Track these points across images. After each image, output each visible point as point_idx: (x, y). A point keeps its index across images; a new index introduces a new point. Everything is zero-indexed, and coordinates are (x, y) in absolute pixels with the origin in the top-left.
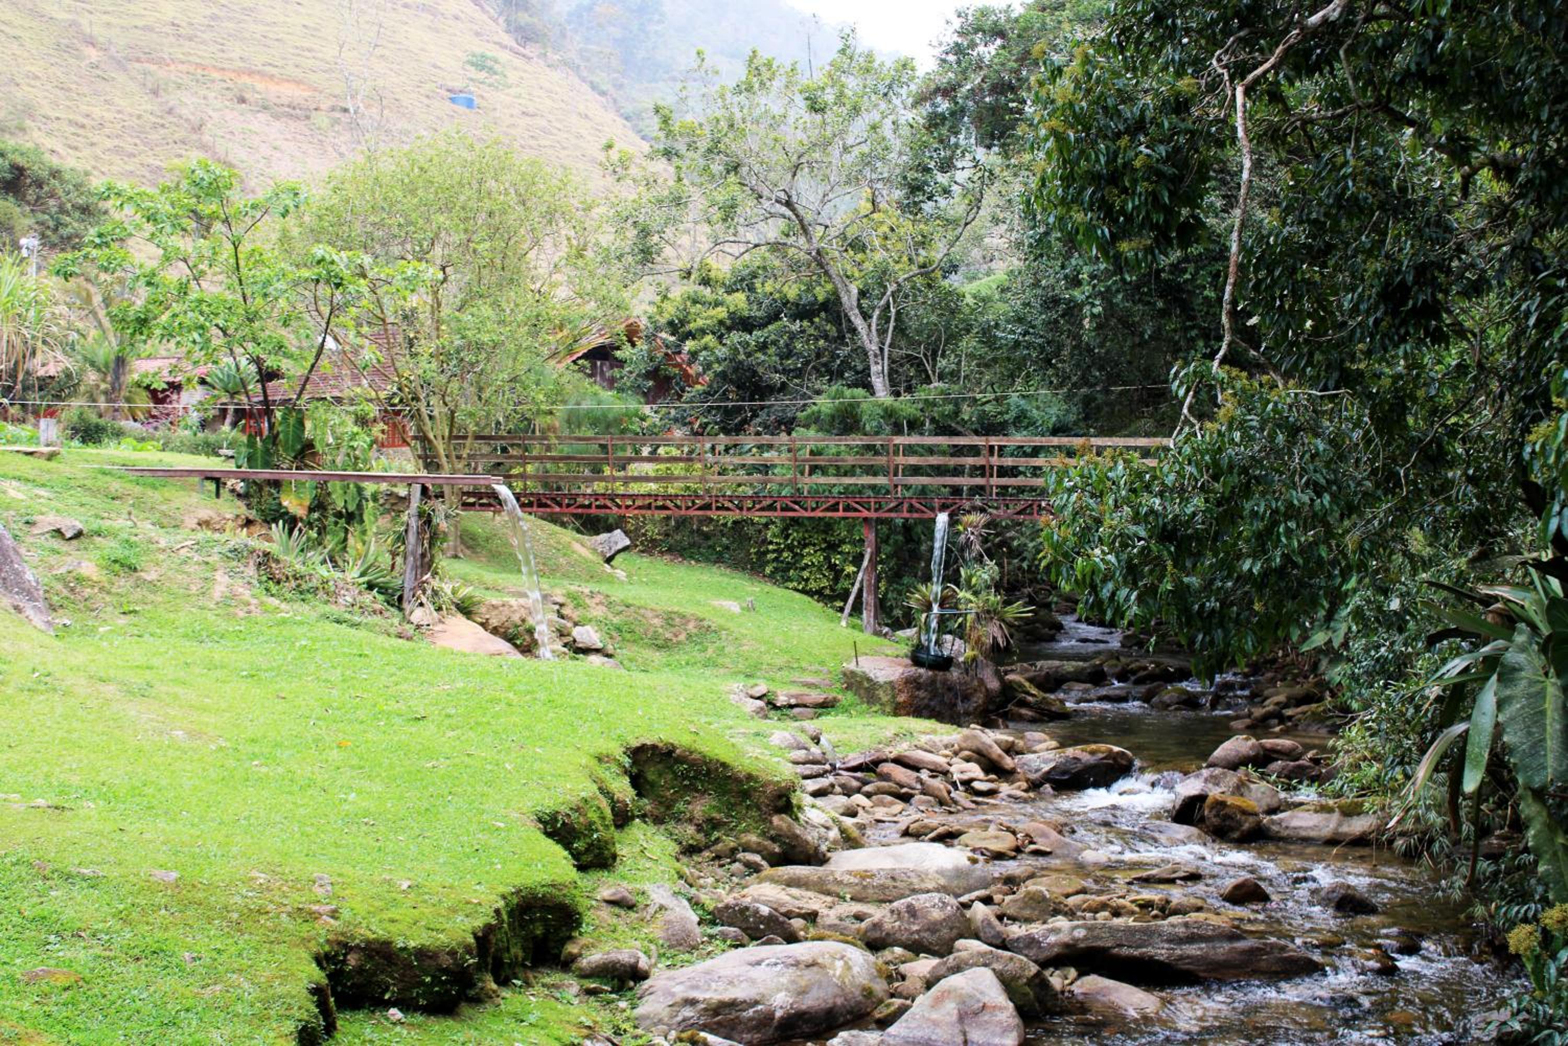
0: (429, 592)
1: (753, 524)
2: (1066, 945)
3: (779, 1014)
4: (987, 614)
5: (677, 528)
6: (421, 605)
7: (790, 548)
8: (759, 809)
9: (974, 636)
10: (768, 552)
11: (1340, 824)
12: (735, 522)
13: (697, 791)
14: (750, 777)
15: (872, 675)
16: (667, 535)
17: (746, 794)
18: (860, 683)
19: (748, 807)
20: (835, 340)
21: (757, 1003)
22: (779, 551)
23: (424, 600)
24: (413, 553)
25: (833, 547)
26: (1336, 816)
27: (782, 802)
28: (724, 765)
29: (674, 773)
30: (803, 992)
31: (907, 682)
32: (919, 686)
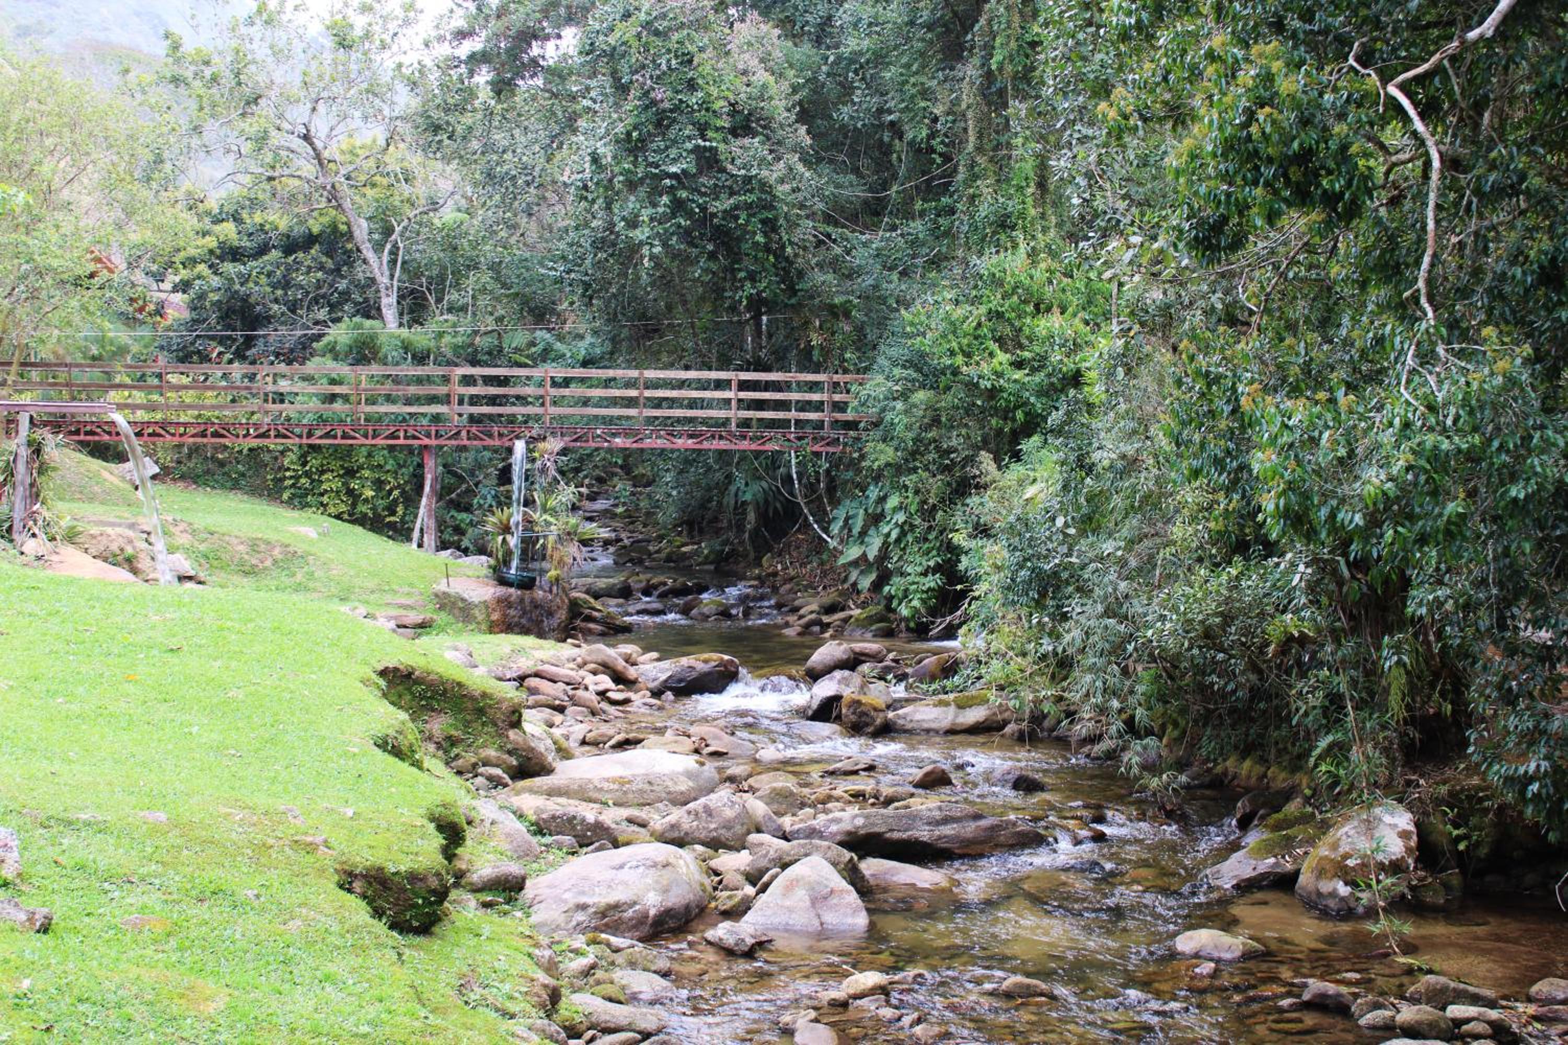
0: (40, 523)
1: (269, 451)
2: (849, 833)
3: (652, 912)
4: (568, 536)
5: (189, 456)
6: (34, 535)
7: (307, 474)
8: (495, 725)
9: (556, 556)
10: (285, 478)
11: (956, 716)
12: (250, 450)
13: (433, 710)
14: (484, 695)
15: (466, 596)
16: (179, 462)
17: (481, 712)
18: (454, 603)
19: (484, 724)
20: (331, 272)
21: (635, 903)
22: (297, 478)
23: (37, 531)
25: (351, 473)
27: (515, 718)
28: (459, 684)
29: (412, 693)
30: (666, 891)
31: (499, 601)
32: (510, 605)
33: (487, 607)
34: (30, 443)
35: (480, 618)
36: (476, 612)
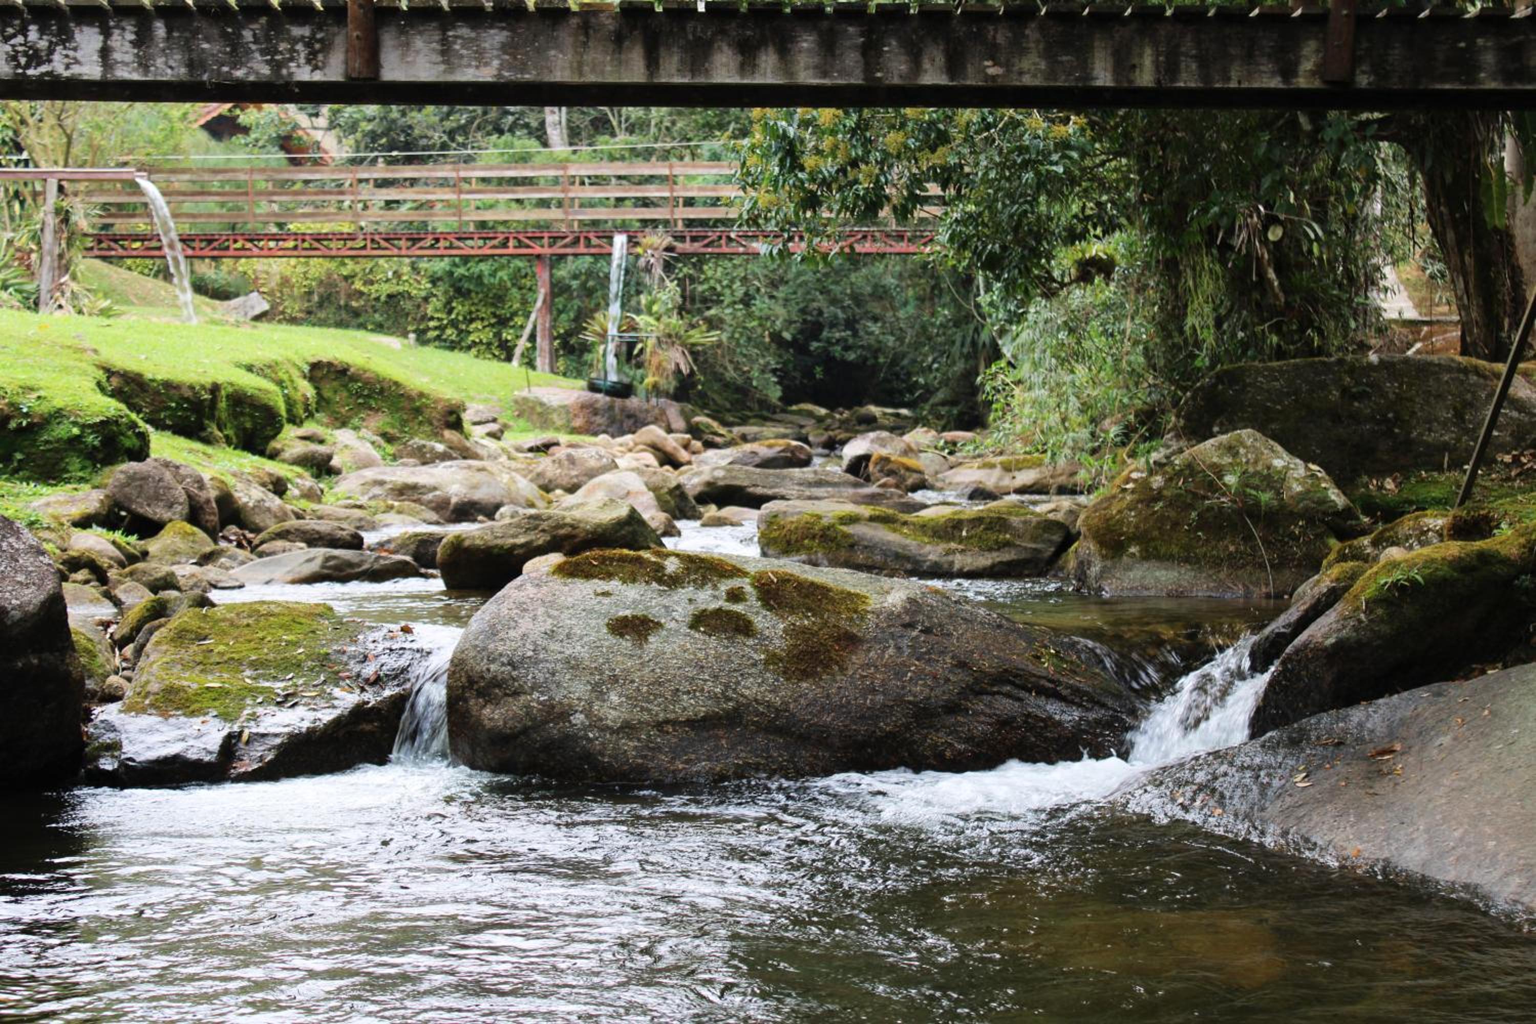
0: (68, 294)
1: (410, 297)
2: (709, 484)
3: (454, 500)
4: (669, 338)
5: (321, 305)
6: (60, 307)
7: (454, 324)
8: (431, 424)
9: (655, 361)
10: (428, 329)
11: (1000, 479)
12: (390, 296)
13: (371, 409)
14: (421, 395)
15: (545, 400)
16: (309, 313)
17: (418, 411)
18: (533, 408)
19: (421, 423)
21: (435, 489)
22: (442, 328)
23: (63, 302)
24: (50, 253)
26: (997, 472)
27: (452, 418)
28: (396, 384)
29: (349, 391)
30: (475, 487)
31: (583, 407)
32: (596, 413)
33: (568, 412)
34: (58, 211)
35: (559, 423)
36: (555, 416)
